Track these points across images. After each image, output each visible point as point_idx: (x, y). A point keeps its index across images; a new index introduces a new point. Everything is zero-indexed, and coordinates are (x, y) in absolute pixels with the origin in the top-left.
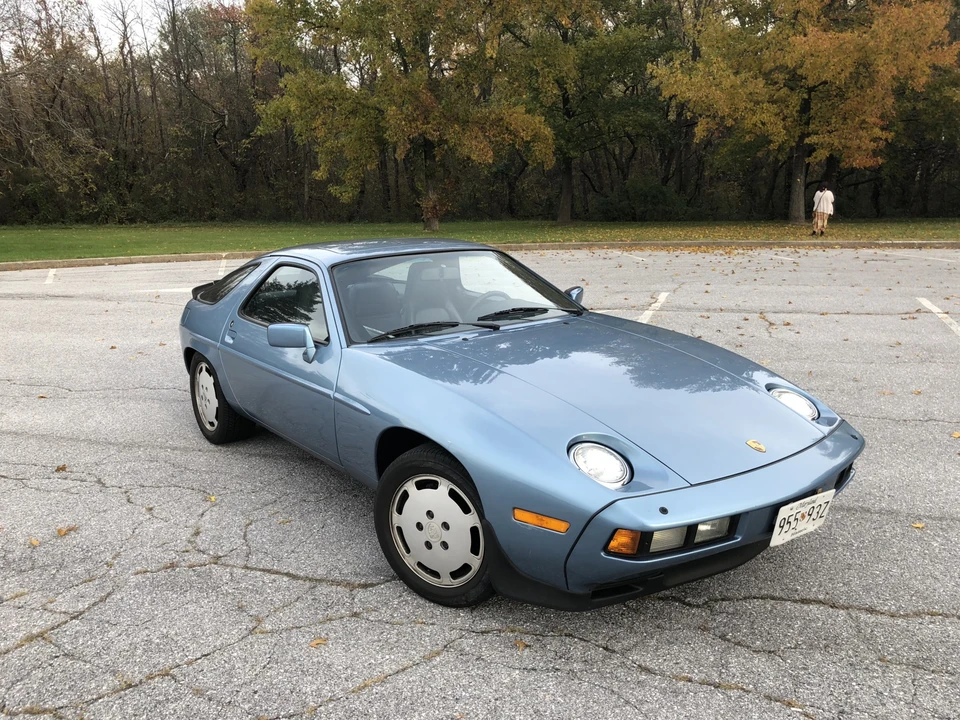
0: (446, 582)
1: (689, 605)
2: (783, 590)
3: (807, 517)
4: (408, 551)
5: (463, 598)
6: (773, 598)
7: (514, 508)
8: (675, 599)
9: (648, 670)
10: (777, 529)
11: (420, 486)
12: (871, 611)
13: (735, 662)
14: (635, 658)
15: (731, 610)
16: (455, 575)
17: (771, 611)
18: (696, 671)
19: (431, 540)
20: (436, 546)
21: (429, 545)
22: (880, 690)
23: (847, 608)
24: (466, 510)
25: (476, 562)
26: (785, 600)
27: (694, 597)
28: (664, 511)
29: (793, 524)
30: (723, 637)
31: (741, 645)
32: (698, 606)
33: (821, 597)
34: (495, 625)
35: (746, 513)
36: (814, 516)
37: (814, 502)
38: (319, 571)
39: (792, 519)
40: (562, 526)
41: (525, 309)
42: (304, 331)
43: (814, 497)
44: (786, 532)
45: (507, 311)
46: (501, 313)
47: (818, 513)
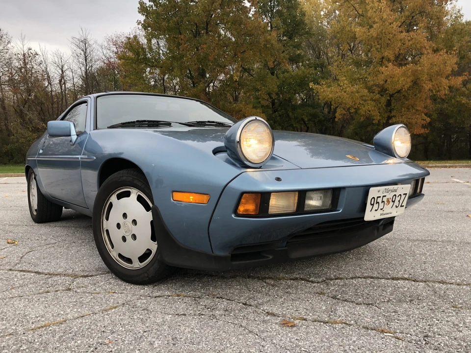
0: (137, 265)
2: (379, 273)
3: (391, 203)
4: (113, 247)
5: (146, 275)
6: (372, 278)
7: (173, 192)
8: (302, 279)
9: (273, 315)
10: (369, 207)
11: (120, 197)
12: (443, 282)
13: (342, 310)
14: (266, 308)
15: (342, 283)
16: (142, 259)
17: (370, 284)
18: (311, 314)
19: (126, 235)
20: (129, 238)
21: (124, 239)
22: (456, 323)
23: (425, 282)
24: (147, 208)
25: (154, 247)
26: (381, 279)
27: (316, 278)
28: (278, 179)
29: (381, 205)
30: (334, 297)
31: (347, 301)
32: (318, 283)
33: (406, 276)
34: (168, 293)
35: (344, 188)
36: (396, 203)
37: (395, 191)
38: (59, 270)
39: (380, 200)
40: (205, 198)
41: (216, 123)
42: (70, 124)
43: (395, 187)
44: (376, 210)
45: (204, 122)
46: (200, 122)
47: (399, 201)
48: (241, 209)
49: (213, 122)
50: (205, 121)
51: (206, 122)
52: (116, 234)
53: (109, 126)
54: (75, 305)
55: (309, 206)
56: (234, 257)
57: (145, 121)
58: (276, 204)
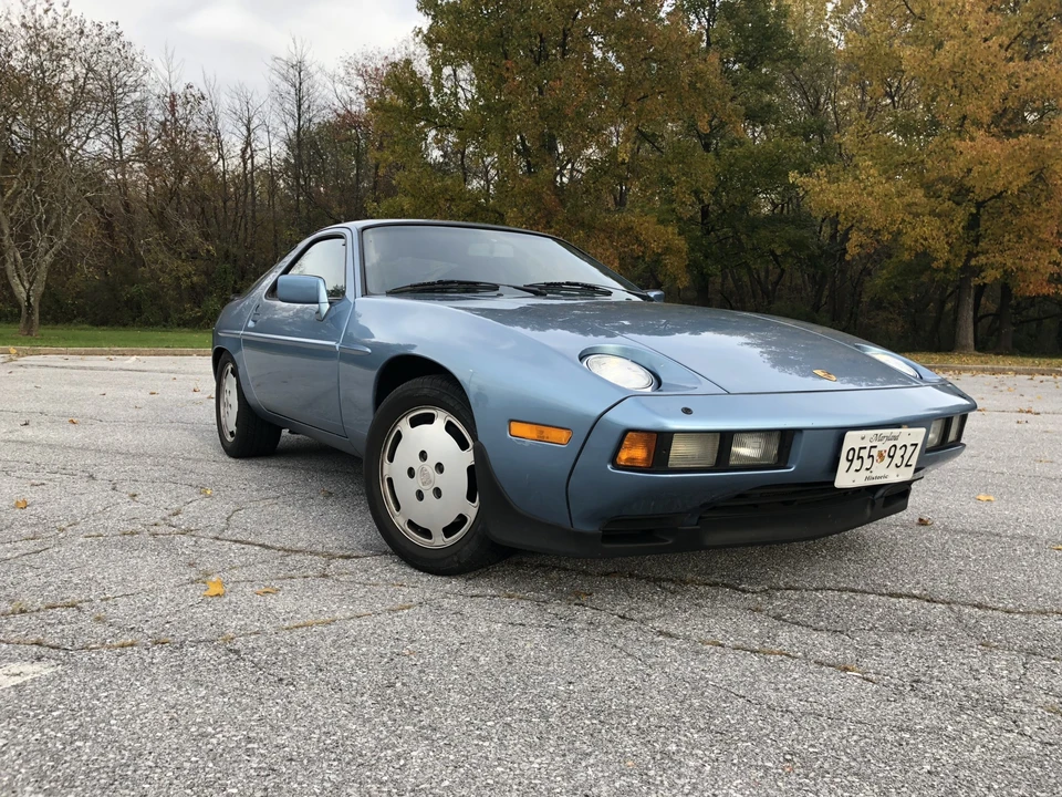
0: (439, 541)
2: (867, 585)
3: (887, 460)
4: (398, 508)
5: (456, 559)
7: (511, 421)
8: (726, 586)
9: (669, 635)
10: (843, 464)
11: (415, 423)
12: (979, 606)
13: (785, 636)
14: (657, 625)
15: (796, 597)
16: (448, 531)
17: (846, 601)
18: (732, 639)
19: (423, 488)
20: (429, 495)
21: (420, 495)
23: (949, 603)
24: (463, 445)
25: (471, 511)
26: (869, 593)
27: (750, 584)
29: (867, 463)
30: (778, 617)
31: (799, 625)
32: (753, 592)
33: (916, 592)
34: (491, 592)
35: (800, 430)
36: (897, 460)
37: (896, 438)
38: (299, 544)
39: (864, 454)
40: (563, 436)
41: (582, 285)
42: (318, 283)
43: (896, 431)
44: (857, 471)
45: (559, 284)
47: (902, 457)
48: (624, 456)
49: (577, 284)
50: (561, 281)
51: (564, 284)
52: (405, 489)
53: (390, 289)
54: (341, 600)
55: (739, 456)
56: (607, 537)
57: (452, 282)
58: (680, 450)
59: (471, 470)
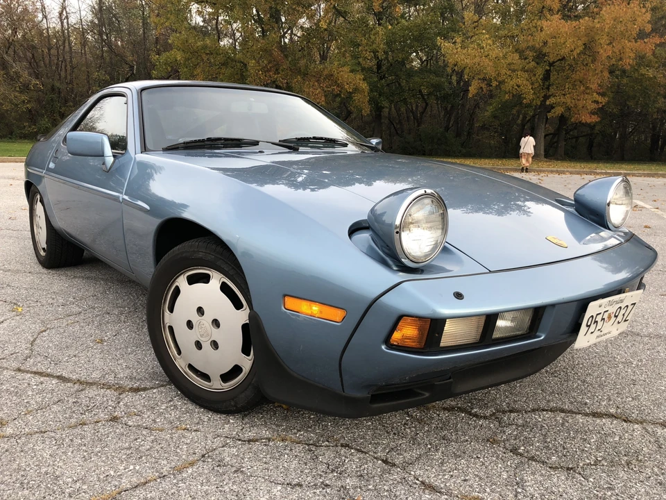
0: (217, 385)
1: (476, 415)
2: (572, 403)
3: (613, 319)
4: (179, 352)
5: (233, 403)
6: (563, 411)
7: (285, 296)
8: (461, 410)
9: (432, 488)
10: (583, 328)
11: (192, 280)
14: (418, 473)
15: (520, 422)
16: (226, 377)
17: (563, 424)
18: (488, 490)
19: (202, 340)
20: (206, 345)
21: (199, 345)
23: (641, 423)
24: (238, 305)
25: (246, 363)
28: (459, 296)
29: (600, 325)
30: (514, 451)
31: (536, 461)
32: (485, 418)
34: (266, 433)
35: (553, 306)
36: (620, 318)
37: (622, 301)
39: (599, 318)
41: (325, 139)
42: (102, 139)
44: (592, 333)
45: (308, 138)
46: (301, 139)
47: (624, 315)
48: (397, 336)
49: (321, 139)
51: (310, 138)
52: (186, 338)
53: (165, 146)
56: (375, 398)
58: (452, 333)
59: (245, 327)
